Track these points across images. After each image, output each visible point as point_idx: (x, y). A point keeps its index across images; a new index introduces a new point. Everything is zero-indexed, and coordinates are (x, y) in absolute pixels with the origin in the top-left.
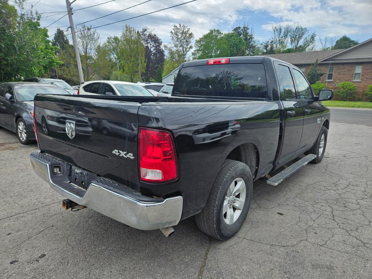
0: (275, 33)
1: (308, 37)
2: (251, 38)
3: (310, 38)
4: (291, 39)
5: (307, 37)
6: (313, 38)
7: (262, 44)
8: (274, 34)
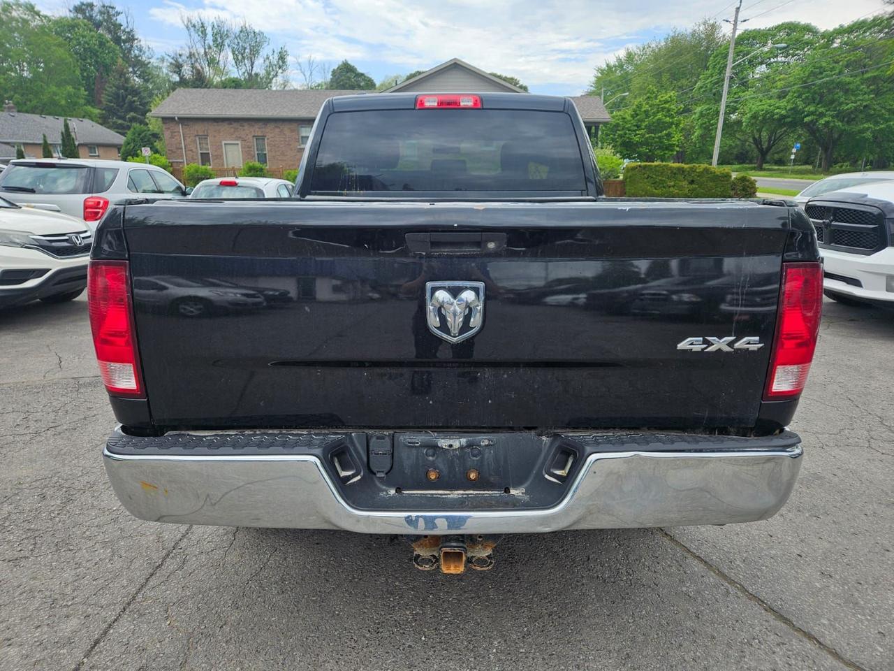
0: (192, 34)
1: (273, 54)
2: (131, 38)
3: (276, 57)
4: (233, 54)
5: (270, 54)
6: (282, 58)
7: (163, 60)
8: (190, 35)
